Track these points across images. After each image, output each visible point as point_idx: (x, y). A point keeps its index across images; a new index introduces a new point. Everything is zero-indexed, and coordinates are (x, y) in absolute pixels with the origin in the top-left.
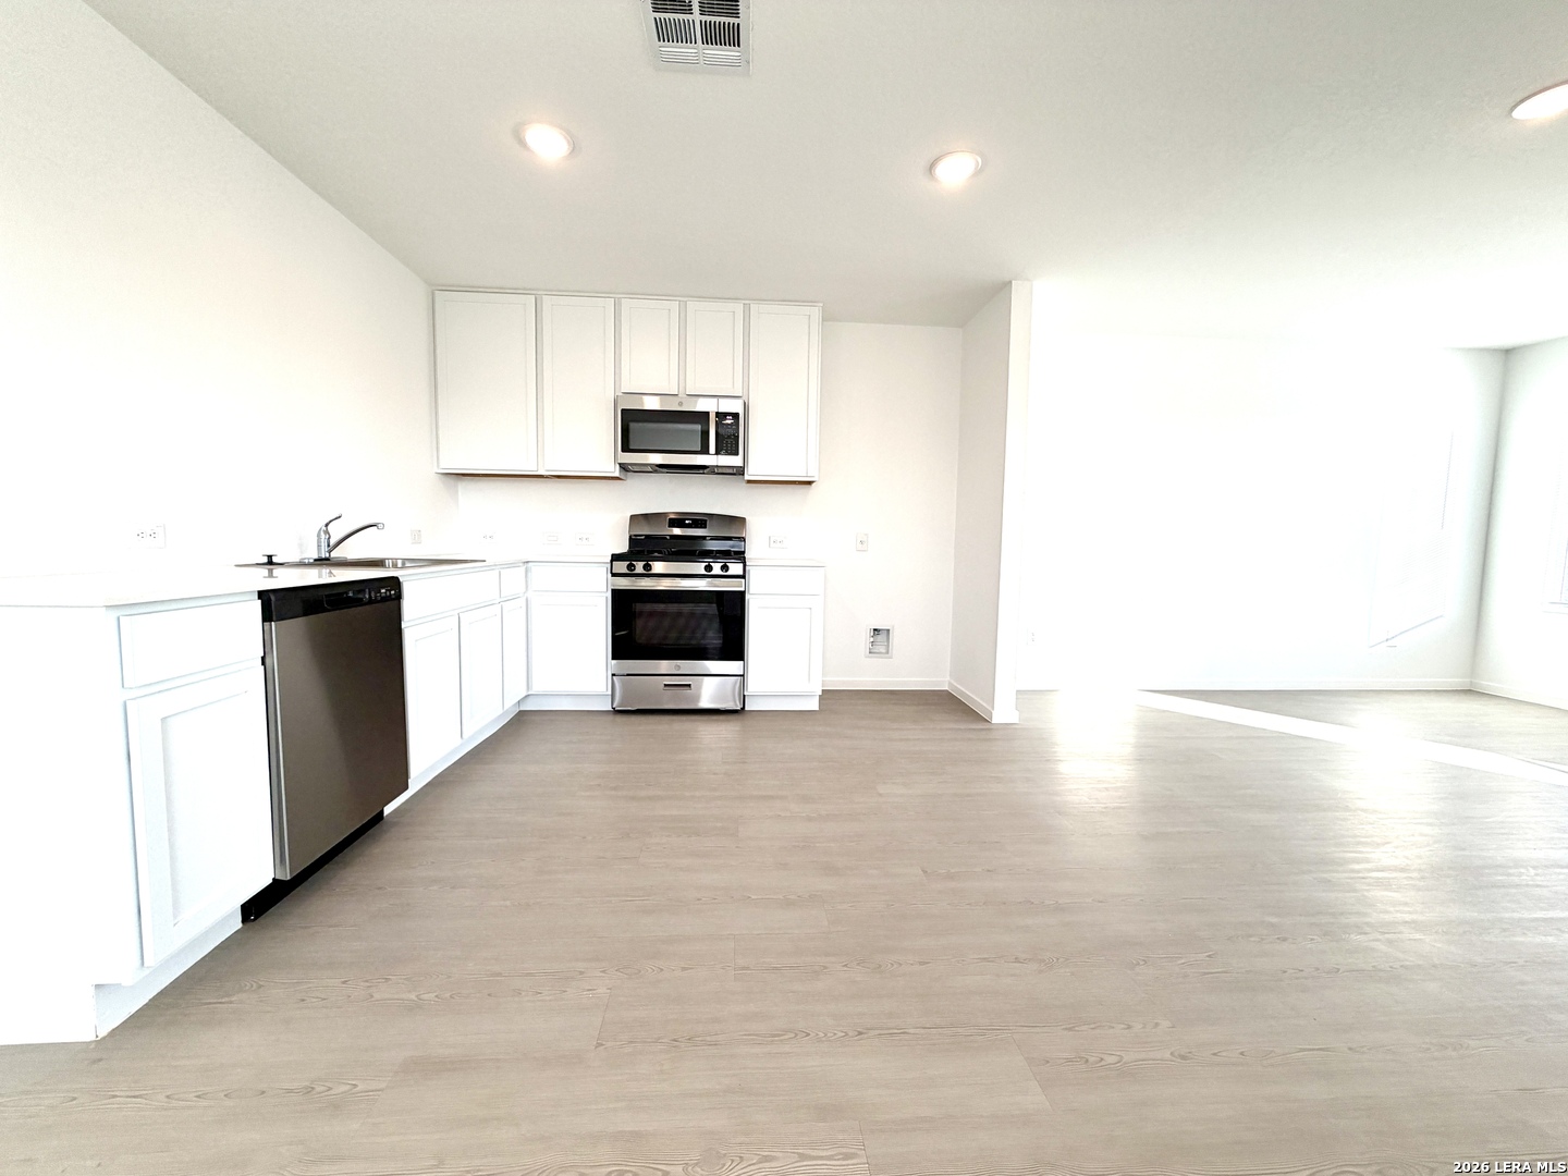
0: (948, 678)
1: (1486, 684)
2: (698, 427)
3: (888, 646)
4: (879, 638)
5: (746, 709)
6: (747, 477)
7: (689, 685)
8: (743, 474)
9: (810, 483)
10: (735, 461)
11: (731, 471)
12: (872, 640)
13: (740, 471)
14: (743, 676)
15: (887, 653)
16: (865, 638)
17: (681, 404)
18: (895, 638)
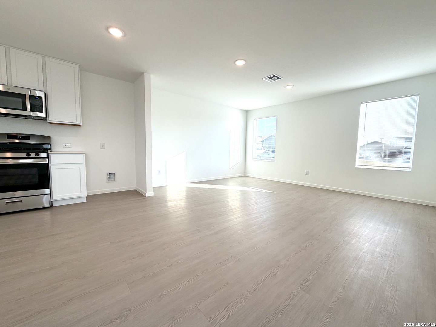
0: (135, 186)
1: (247, 174)
2: (20, 100)
3: (115, 178)
4: (111, 176)
5: (53, 206)
6: (48, 121)
7: (21, 201)
8: (47, 120)
9: (80, 125)
10: (43, 115)
11: (41, 119)
12: (109, 177)
13: (45, 119)
14: (50, 194)
15: (115, 180)
16: (106, 177)
17: (9, 89)
18: (117, 176)
